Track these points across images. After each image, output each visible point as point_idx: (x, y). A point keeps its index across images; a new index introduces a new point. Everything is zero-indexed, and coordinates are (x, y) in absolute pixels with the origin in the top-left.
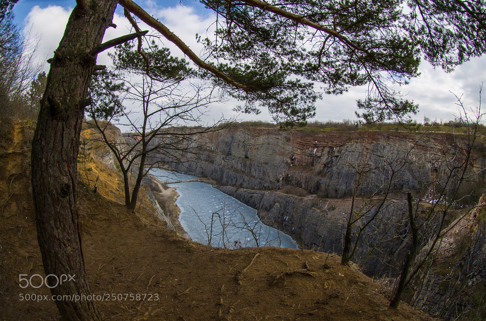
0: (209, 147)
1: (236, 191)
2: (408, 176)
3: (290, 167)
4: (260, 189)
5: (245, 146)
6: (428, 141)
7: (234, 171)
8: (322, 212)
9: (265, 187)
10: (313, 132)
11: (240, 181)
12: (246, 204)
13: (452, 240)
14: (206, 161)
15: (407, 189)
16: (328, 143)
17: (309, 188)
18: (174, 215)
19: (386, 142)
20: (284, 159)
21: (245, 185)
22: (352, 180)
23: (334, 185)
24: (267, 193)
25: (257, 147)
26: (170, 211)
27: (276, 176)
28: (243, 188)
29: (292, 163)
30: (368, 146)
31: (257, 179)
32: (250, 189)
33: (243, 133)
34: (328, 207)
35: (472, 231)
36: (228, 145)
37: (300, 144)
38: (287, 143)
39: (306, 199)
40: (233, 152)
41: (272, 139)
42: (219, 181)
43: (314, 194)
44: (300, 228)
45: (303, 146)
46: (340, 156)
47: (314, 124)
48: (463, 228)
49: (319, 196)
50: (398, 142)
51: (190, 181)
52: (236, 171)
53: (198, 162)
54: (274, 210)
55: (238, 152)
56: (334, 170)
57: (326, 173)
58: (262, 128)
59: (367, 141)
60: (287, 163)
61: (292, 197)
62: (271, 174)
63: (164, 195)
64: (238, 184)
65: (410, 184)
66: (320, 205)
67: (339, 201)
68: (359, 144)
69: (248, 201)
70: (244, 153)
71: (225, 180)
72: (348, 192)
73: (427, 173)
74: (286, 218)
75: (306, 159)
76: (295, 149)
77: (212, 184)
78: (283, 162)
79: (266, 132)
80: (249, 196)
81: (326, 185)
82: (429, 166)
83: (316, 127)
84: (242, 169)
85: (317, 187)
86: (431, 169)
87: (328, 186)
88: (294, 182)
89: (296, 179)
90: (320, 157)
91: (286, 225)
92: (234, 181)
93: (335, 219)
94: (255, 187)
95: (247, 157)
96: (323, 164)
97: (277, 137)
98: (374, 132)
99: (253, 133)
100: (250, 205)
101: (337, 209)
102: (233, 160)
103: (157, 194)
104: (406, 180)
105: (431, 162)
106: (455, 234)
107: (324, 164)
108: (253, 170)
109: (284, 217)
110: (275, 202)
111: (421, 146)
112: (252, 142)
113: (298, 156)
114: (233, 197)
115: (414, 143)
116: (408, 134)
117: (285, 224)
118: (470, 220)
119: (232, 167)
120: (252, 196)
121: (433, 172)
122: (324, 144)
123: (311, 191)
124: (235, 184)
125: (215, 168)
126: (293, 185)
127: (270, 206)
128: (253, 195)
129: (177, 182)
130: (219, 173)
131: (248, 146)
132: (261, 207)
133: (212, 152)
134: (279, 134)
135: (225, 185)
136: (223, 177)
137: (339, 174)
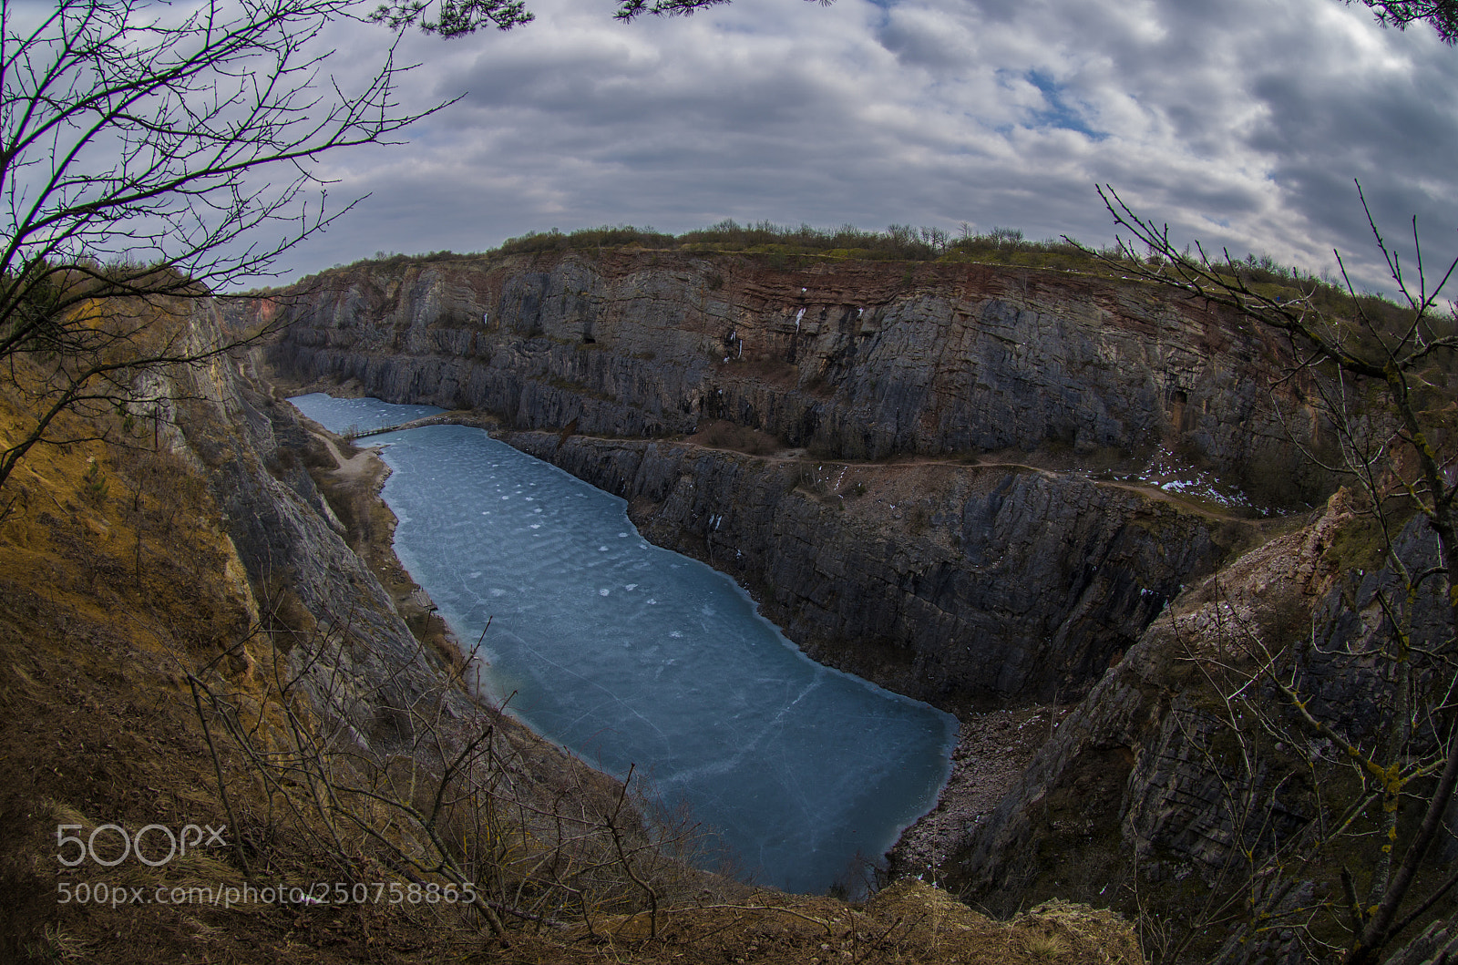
0: (475, 315)
1: (559, 446)
2: (1091, 404)
3: (721, 366)
4: (631, 436)
5: (582, 306)
6: (1160, 308)
7: (551, 383)
8: (825, 501)
9: (648, 430)
10: (793, 259)
11: (571, 414)
12: (593, 483)
13: (1244, 612)
14: (467, 357)
15: (1090, 443)
16: (839, 293)
17: (783, 428)
18: (379, 536)
19: (1026, 300)
20: (704, 343)
21: (586, 423)
22: (915, 407)
23: (860, 420)
24: (655, 445)
25: (620, 307)
26: (366, 525)
27: (680, 393)
28: (582, 433)
29: (730, 354)
30: (967, 308)
31: (621, 403)
32: (601, 436)
33: (578, 266)
34: (843, 487)
35: (1308, 592)
36: (533, 304)
37: (754, 295)
38: (713, 293)
39: (772, 461)
40: (547, 326)
41: (667, 280)
42: (508, 418)
43: (798, 447)
44: (760, 551)
45: (762, 301)
46: (877, 334)
47: (796, 237)
48: (1279, 579)
49: (812, 454)
50: (1064, 303)
51: (422, 425)
52: (558, 382)
53: (444, 364)
54: (676, 498)
55: (562, 326)
56: (858, 374)
57: (834, 384)
58: (635, 249)
59: (963, 292)
60: (712, 353)
61: (731, 457)
62: (663, 389)
63: (346, 476)
64: (565, 422)
65: (1100, 427)
66: (817, 480)
67: (876, 468)
68: (938, 301)
69: (595, 474)
70: (580, 326)
71: (524, 412)
72: (904, 442)
73: (1153, 401)
74: (715, 521)
75: (770, 341)
76: (737, 311)
77: (486, 429)
78: (700, 349)
79: (647, 262)
80: (600, 458)
81: (833, 421)
82: (1159, 381)
83: (805, 245)
84: (575, 377)
85: (808, 426)
86: (1167, 391)
87: (842, 423)
88: (734, 412)
89: (742, 402)
90: (814, 336)
91: (715, 543)
92: (551, 413)
93: (866, 522)
94: (618, 429)
95: (589, 340)
96: (823, 356)
97: (681, 275)
98: (988, 267)
99: (606, 266)
100: (603, 487)
101: (871, 492)
102: (548, 349)
103: (326, 475)
104: (1086, 417)
105: (1165, 372)
106: (1254, 593)
107: (829, 358)
108: (607, 376)
109: (710, 517)
110: (679, 474)
111: (1135, 320)
112: (606, 291)
113: (747, 331)
114: (553, 463)
115: (1115, 309)
116: (1095, 281)
117: (713, 540)
118: (1304, 559)
119: (544, 373)
120: (608, 458)
121: (1173, 399)
122: (829, 295)
123: (787, 438)
124: (557, 424)
125: (495, 378)
126: (733, 421)
127: (666, 485)
128: (612, 453)
129: (383, 432)
130: (507, 392)
131: (592, 306)
132: (637, 489)
133: (484, 328)
134: (689, 267)
135: (527, 429)
136: (519, 402)
137: (874, 386)
